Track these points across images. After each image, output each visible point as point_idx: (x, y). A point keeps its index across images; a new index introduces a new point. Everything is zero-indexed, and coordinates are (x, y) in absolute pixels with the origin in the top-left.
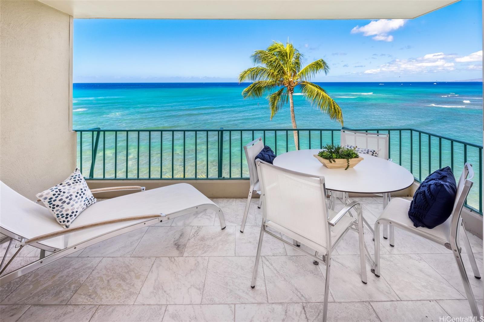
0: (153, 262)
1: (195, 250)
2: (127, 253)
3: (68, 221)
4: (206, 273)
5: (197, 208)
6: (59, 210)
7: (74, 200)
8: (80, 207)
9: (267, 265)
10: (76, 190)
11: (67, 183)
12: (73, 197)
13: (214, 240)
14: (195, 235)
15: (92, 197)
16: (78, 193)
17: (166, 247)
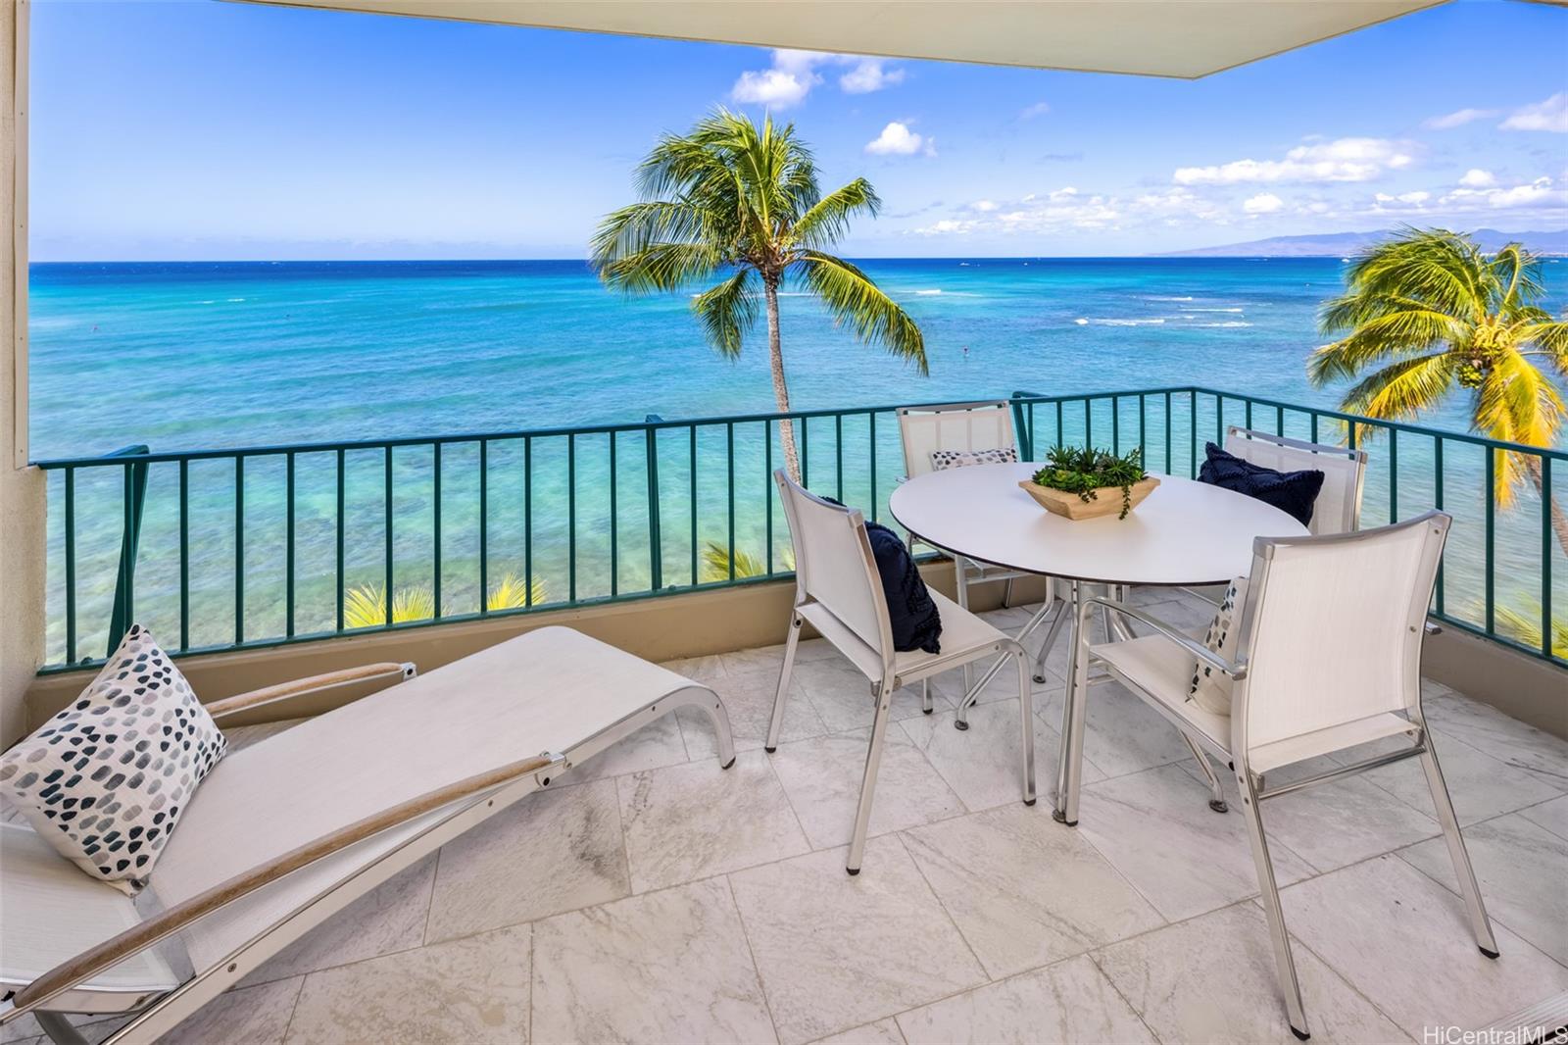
0: (527, 941)
1: (665, 863)
2: (401, 936)
3: (142, 860)
4: (746, 933)
5: (654, 709)
6: (95, 818)
7: (159, 765)
8: (184, 789)
9: (926, 859)
10: (157, 719)
11: (110, 697)
12: (153, 750)
13: (714, 810)
14: (640, 806)
15: (219, 737)
16: (167, 730)
17: (553, 877)
